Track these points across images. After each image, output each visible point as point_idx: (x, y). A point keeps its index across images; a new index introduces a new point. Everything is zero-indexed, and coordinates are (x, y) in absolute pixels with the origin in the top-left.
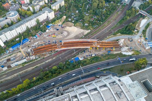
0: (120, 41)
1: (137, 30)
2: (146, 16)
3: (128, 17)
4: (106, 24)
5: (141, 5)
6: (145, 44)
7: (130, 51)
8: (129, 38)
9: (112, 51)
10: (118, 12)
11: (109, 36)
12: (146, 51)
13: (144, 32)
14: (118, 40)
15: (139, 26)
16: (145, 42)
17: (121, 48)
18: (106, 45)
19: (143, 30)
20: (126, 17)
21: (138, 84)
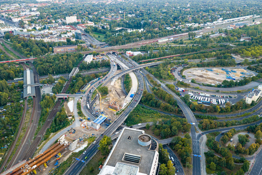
0: (61, 141)
1: (71, 116)
2: (68, 97)
3: (48, 109)
4: (22, 133)
5: (53, 88)
6: (92, 125)
7: (82, 144)
8: (68, 131)
9: (59, 159)
10: (28, 110)
11: (39, 146)
12: (100, 131)
13: (80, 114)
14: (57, 141)
15: (69, 111)
16: (90, 123)
17: (69, 148)
18: (45, 158)
19: (78, 113)
20: (45, 109)
21: (121, 165)
